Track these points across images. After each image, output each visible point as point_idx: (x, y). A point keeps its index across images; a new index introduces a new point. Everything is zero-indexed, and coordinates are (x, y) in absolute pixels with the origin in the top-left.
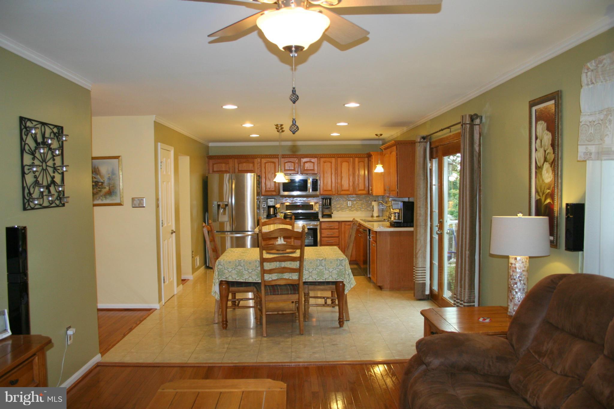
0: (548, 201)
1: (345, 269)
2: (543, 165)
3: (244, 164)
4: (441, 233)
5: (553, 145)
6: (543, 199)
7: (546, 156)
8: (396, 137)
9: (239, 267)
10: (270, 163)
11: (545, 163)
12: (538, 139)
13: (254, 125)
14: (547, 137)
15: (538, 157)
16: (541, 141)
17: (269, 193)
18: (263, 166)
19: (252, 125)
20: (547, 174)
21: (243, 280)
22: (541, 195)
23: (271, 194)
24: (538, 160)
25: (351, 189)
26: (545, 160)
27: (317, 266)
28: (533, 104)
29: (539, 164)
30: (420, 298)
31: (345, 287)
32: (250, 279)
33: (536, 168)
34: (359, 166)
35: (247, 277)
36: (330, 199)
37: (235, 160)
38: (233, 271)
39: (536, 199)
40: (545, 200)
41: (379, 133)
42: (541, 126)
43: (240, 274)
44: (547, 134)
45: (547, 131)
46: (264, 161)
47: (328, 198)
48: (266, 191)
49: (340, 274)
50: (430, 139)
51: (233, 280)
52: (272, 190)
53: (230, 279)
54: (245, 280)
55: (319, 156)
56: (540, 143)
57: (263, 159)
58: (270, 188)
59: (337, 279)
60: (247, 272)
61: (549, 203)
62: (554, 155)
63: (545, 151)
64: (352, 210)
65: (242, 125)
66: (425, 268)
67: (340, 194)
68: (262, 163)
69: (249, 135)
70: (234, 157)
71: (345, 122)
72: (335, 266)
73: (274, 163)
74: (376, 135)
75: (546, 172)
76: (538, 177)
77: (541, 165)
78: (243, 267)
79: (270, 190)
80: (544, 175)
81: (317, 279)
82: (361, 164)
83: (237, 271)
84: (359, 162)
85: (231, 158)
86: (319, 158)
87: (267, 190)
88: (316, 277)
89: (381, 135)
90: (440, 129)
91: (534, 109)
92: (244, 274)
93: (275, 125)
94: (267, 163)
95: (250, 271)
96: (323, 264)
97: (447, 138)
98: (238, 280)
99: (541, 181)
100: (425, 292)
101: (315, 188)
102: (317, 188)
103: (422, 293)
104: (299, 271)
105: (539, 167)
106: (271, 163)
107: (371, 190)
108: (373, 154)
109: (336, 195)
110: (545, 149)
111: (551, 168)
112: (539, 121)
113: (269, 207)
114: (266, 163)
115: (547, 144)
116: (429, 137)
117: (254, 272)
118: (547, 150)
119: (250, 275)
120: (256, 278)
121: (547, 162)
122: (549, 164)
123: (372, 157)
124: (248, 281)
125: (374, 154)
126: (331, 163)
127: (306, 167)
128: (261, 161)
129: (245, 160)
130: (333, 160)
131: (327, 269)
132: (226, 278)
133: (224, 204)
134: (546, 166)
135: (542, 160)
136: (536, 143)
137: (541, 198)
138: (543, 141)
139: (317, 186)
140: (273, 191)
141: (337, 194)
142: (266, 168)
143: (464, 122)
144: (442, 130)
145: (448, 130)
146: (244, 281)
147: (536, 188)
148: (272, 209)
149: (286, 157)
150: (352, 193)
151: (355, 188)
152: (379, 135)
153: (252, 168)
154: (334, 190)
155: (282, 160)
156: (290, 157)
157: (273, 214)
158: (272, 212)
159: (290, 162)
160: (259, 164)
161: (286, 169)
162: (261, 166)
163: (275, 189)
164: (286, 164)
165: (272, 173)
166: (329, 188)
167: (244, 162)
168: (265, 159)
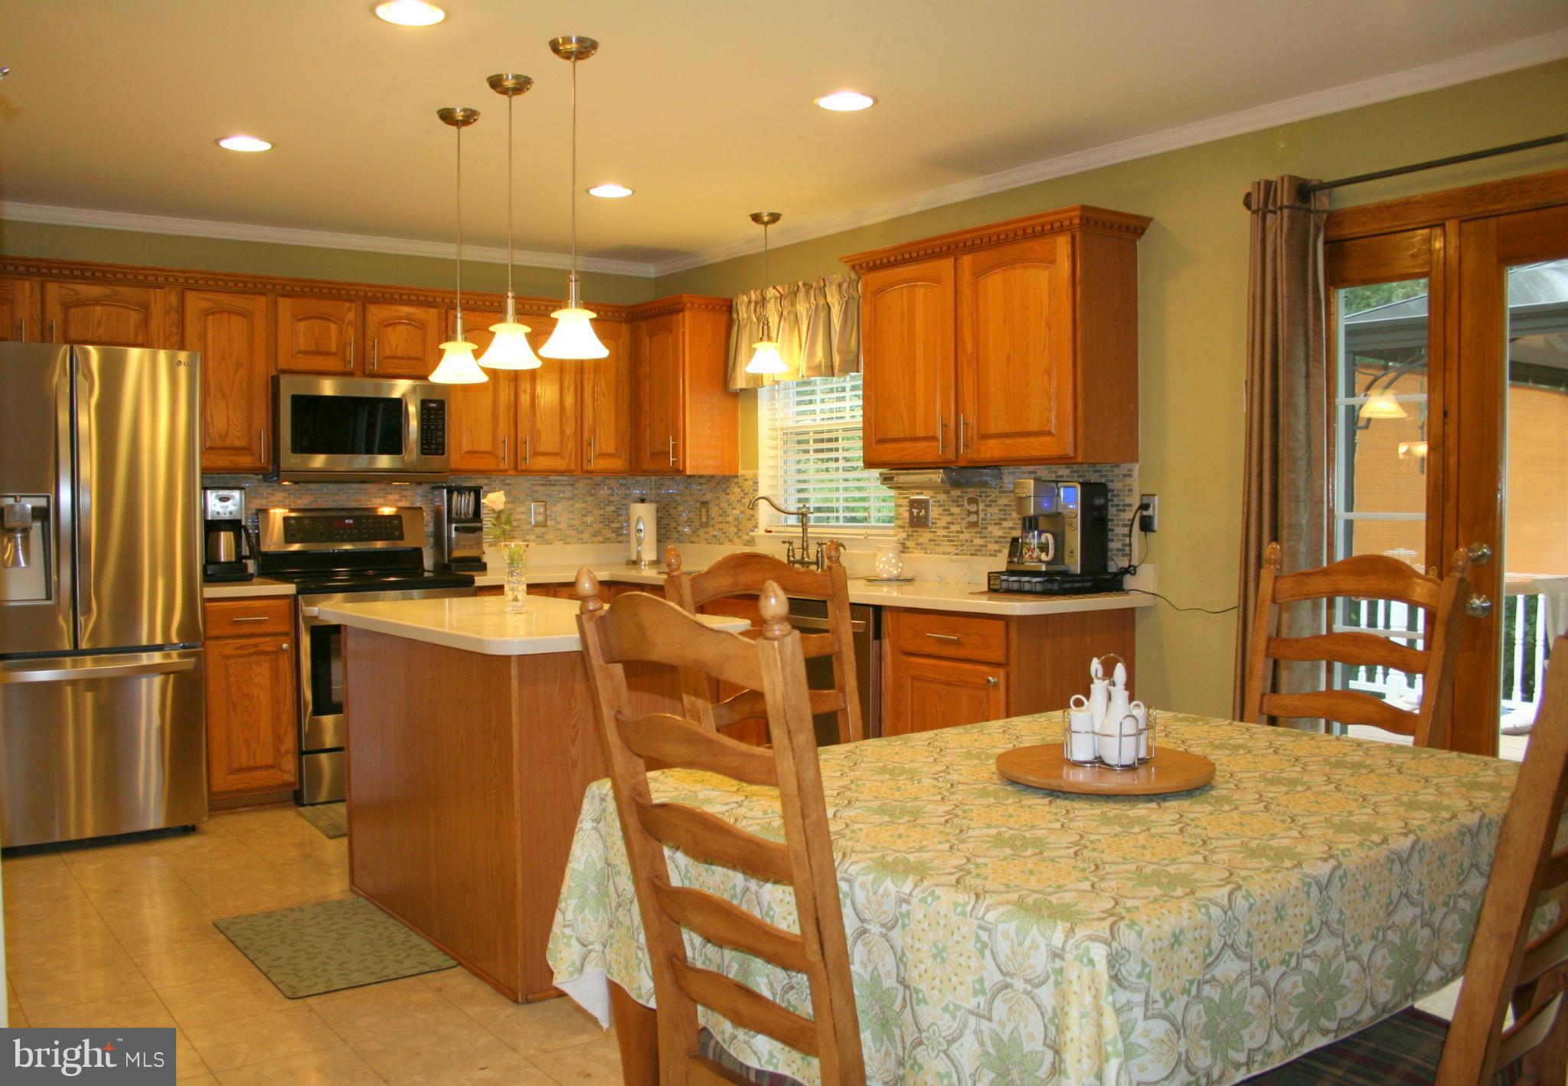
3: (98, 309)
10: (225, 316)
17: (223, 460)
18: (193, 323)
23: (231, 462)
25: (569, 447)
36: (479, 492)
37: (49, 285)
46: (195, 302)
47: (473, 489)
48: (205, 448)
52: (238, 443)
55: (447, 299)
57: (190, 297)
58: (223, 437)
64: (546, 537)
67: (528, 472)
68: (188, 311)
70: (44, 270)
73: (243, 316)
74: (756, 218)
79: (228, 443)
85: (24, 277)
86: (444, 308)
89: (775, 218)
94: (213, 313)
101: (432, 441)
102: (440, 440)
106: (233, 317)
107: (676, 454)
109: (512, 472)
113: (213, 527)
114: (207, 313)
125: (693, 304)
127: (390, 347)
128: (182, 303)
129: (98, 290)
140: (241, 449)
141: (516, 468)
142: (210, 340)
148: (225, 539)
149: (302, 295)
150: (573, 467)
151: (582, 446)
152: (766, 219)
153: (137, 333)
154: (505, 451)
155: (285, 304)
156: (321, 296)
157: (233, 559)
158: (228, 551)
159: (325, 319)
160: (174, 317)
161: (302, 348)
162: (182, 324)
163: (250, 441)
164: (302, 323)
165: (238, 365)
166: (485, 444)
167: (97, 302)
168: (202, 295)
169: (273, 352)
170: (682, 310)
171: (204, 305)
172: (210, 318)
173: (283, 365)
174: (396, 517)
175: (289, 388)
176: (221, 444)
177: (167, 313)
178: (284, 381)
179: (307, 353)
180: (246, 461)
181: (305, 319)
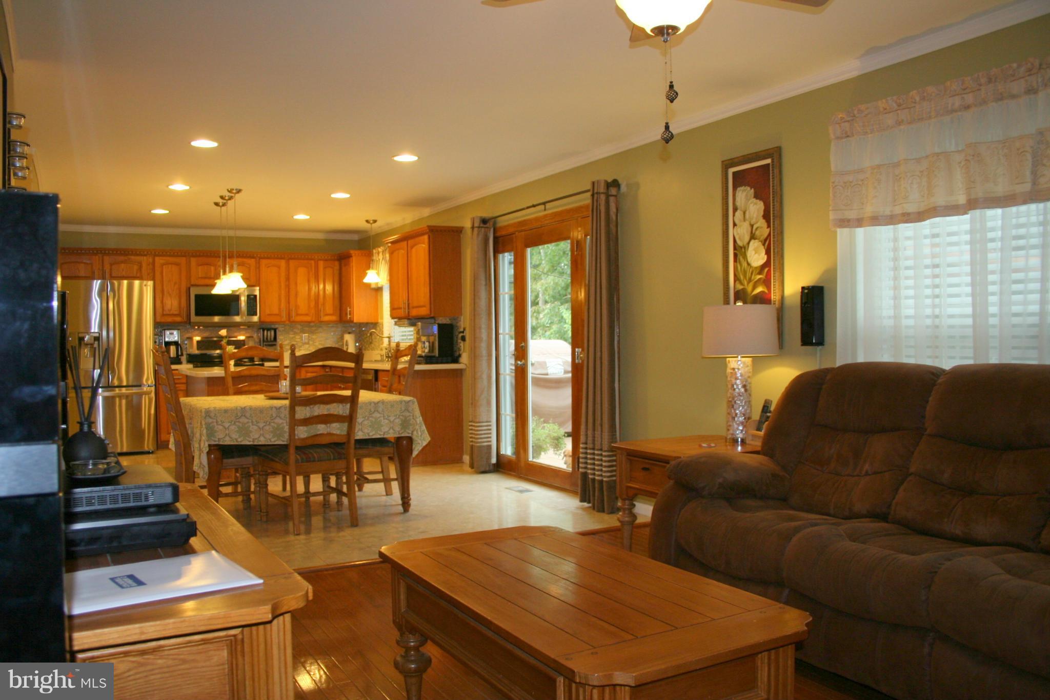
0: (759, 289)
1: (413, 416)
2: (748, 243)
3: (123, 265)
4: (524, 364)
5: (766, 216)
6: (749, 288)
7: (753, 232)
8: (399, 225)
9: (243, 420)
10: (170, 266)
11: (752, 241)
12: (738, 211)
13: (190, 187)
14: (756, 208)
15: (738, 234)
16: (744, 213)
17: (169, 319)
18: (158, 269)
19: (187, 188)
20: (757, 255)
21: (250, 441)
22: (746, 283)
23: (174, 319)
24: (740, 238)
25: (313, 312)
26: (753, 237)
27: (371, 413)
28: (727, 165)
29: (740, 243)
30: (483, 469)
31: (414, 446)
32: (262, 439)
33: (735, 248)
34: (324, 275)
35: (256, 436)
36: (275, 330)
37: (105, 257)
38: (233, 427)
39: (736, 290)
40: (754, 288)
41: (371, 218)
42: (745, 194)
43: (244, 431)
44: (756, 204)
45: (754, 199)
46: (159, 261)
47: (272, 329)
48: (163, 315)
49: (405, 424)
50: (495, 223)
51: (232, 443)
52: (176, 312)
53: (227, 442)
54: (253, 441)
55: (259, 256)
56: (743, 216)
57: (157, 258)
58: (170, 310)
59: (400, 432)
60: (255, 427)
61: (762, 292)
62: (768, 230)
63: (752, 226)
64: (309, 348)
65: (168, 186)
66: (490, 422)
67: (293, 322)
68: (156, 264)
69: (150, 211)
70: (103, 252)
71: (346, 192)
72: (398, 413)
73: (177, 264)
74: (367, 221)
75: (754, 252)
76: (739, 259)
77: (745, 243)
78: (250, 419)
79: (171, 313)
80: (750, 257)
81: (371, 434)
82: (329, 271)
83: (239, 427)
84: (325, 268)
85: (96, 254)
86: (258, 259)
87: (165, 313)
88: (369, 431)
89: (375, 221)
90: (531, 204)
91: (731, 171)
92: (251, 432)
93: (228, 190)
94: (165, 265)
95: (261, 425)
96: (380, 410)
97: (537, 219)
98: (241, 442)
99: (745, 264)
100: (491, 459)
101: (252, 311)
102: (255, 310)
103: (487, 461)
104: (350, 419)
105: (741, 248)
106: (174, 266)
107: (350, 314)
108: (353, 255)
109: (287, 322)
110: (752, 223)
111: (762, 247)
112: (739, 187)
113: (168, 344)
114: (162, 265)
115: (755, 216)
116: (493, 220)
117: (267, 428)
118: (755, 224)
119: (262, 432)
120: (271, 437)
121: (755, 239)
122: (760, 241)
123: (351, 258)
124: (257, 442)
125: (355, 254)
126: (279, 267)
128: (154, 261)
129: (122, 258)
130: (283, 263)
131: (387, 417)
132: (219, 439)
133: (92, 336)
134: (754, 244)
135: (747, 238)
136: (734, 216)
137: (746, 287)
138: (747, 213)
139: (255, 308)
140: (178, 314)
141: (289, 321)
142: (163, 273)
143: (596, 191)
144: (534, 206)
145: (542, 207)
146: (251, 443)
147: (735, 275)
148: (173, 349)
149: (200, 256)
150: (314, 320)
151: (318, 311)
152: (371, 222)
153: (137, 273)
154: (284, 314)
155: (193, 261)
156: (207, 256)
157: (175, 356)
158: (174, 353)
159: (207, 264)
160: (151, 266)
161: (200, 276)
162: (154, 270)
163: (180, 311)
164: (200, 267)
165: (175, 283)
166: (276, 311)
167: (122, 262)
168: (161, 258)
169: (189, 277)
170: (351, 256)
171: (162, 262)
172: (164, 266)
173: (193, 283)
174: (243, 341)
175: (194, 292)
176: (168, 313)
177: (149, 265)
178: (192, 289)
179: (201, 278)
180: (178, 319)
181: (201, 265)
